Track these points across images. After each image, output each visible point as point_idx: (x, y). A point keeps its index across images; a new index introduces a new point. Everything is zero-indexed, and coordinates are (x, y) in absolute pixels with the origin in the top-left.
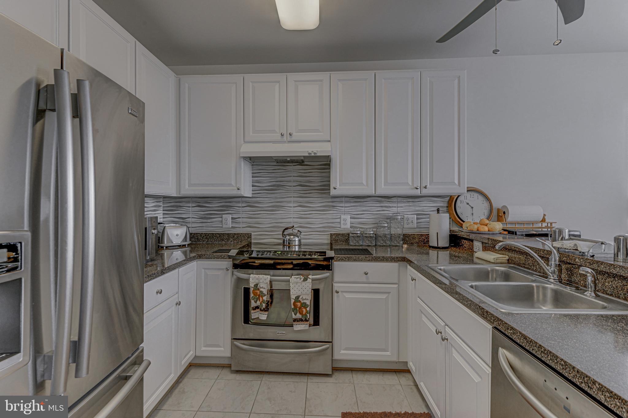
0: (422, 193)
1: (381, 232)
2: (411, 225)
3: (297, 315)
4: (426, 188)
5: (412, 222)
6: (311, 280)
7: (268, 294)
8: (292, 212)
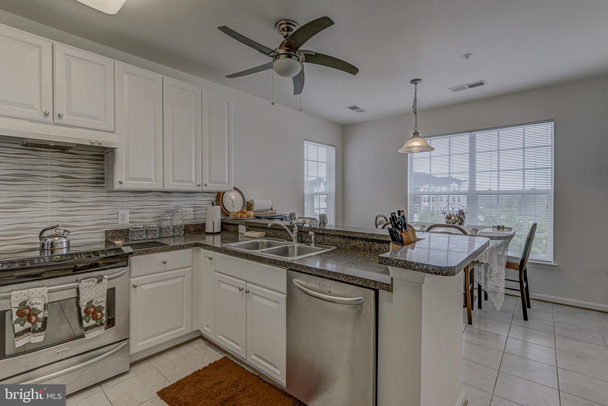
0: (203, 190)
1: (165, 224)
2: (188, 217)
3: (90, 322)
4: (206, 186)
5: (190, 214)
6: (107, 280)
7: (45, 309)
8: (49, 209)
